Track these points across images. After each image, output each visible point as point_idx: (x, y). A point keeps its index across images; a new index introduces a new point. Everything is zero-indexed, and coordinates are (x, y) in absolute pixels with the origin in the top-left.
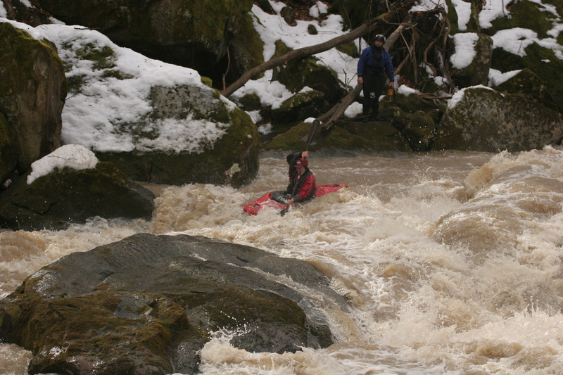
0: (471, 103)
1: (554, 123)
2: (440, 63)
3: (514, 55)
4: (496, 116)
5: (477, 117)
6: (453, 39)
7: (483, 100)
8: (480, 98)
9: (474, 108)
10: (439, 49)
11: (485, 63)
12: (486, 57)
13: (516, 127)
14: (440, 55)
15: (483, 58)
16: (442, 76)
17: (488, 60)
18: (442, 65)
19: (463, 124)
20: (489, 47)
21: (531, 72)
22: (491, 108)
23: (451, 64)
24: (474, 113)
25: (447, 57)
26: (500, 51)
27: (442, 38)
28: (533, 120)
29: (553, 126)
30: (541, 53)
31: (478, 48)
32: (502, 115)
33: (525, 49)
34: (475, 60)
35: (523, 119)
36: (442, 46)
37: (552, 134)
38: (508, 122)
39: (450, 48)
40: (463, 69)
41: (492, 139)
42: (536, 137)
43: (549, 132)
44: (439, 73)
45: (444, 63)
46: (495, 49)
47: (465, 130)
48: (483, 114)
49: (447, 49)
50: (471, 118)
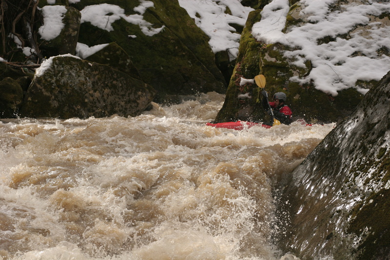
0: (59, 71)
1: (140, 93)
2: (28, 34)
3: (101, 30)
4: (84, 84)
5: (65, 85)
6: (41, 11)
7: (71, 68)
8: (68, 67)
9: (62, 76)
10: (27, 21)
11: (73, 35)
12: (74, 30)
13: (103, 96)
14: (28, 26)
15: (71, 30)
16: (30, 47)
17: (76, 32)
18: (30, 35)
19: (51, 92)
20: (77, 20)
21: (118, 46)
22: (79, 76)
23: (39, 36)
24: (62, 81)
25: (36, 29)
26: (87, 25)
27: (31, 10)
28: (120, 89)
29: (139, 96)
30: (128, 29)
31: (66, 20)
32: (90, 84)
33: (112, 25)
34: (63, 32)
35: (110, 88)
36: (30, 18)
37: (138, 104)
38: (95, 91)
39: (39, 20)
40: (51, 40)
41: (79, 107)
42: (122, 106)
43: (135, 102)
44: (27, 44)
45: (33, 34)
46: (83, 24)
47: (53, 97)
48: (71, 82)
49: (35, 20)
50: (59, 86)
